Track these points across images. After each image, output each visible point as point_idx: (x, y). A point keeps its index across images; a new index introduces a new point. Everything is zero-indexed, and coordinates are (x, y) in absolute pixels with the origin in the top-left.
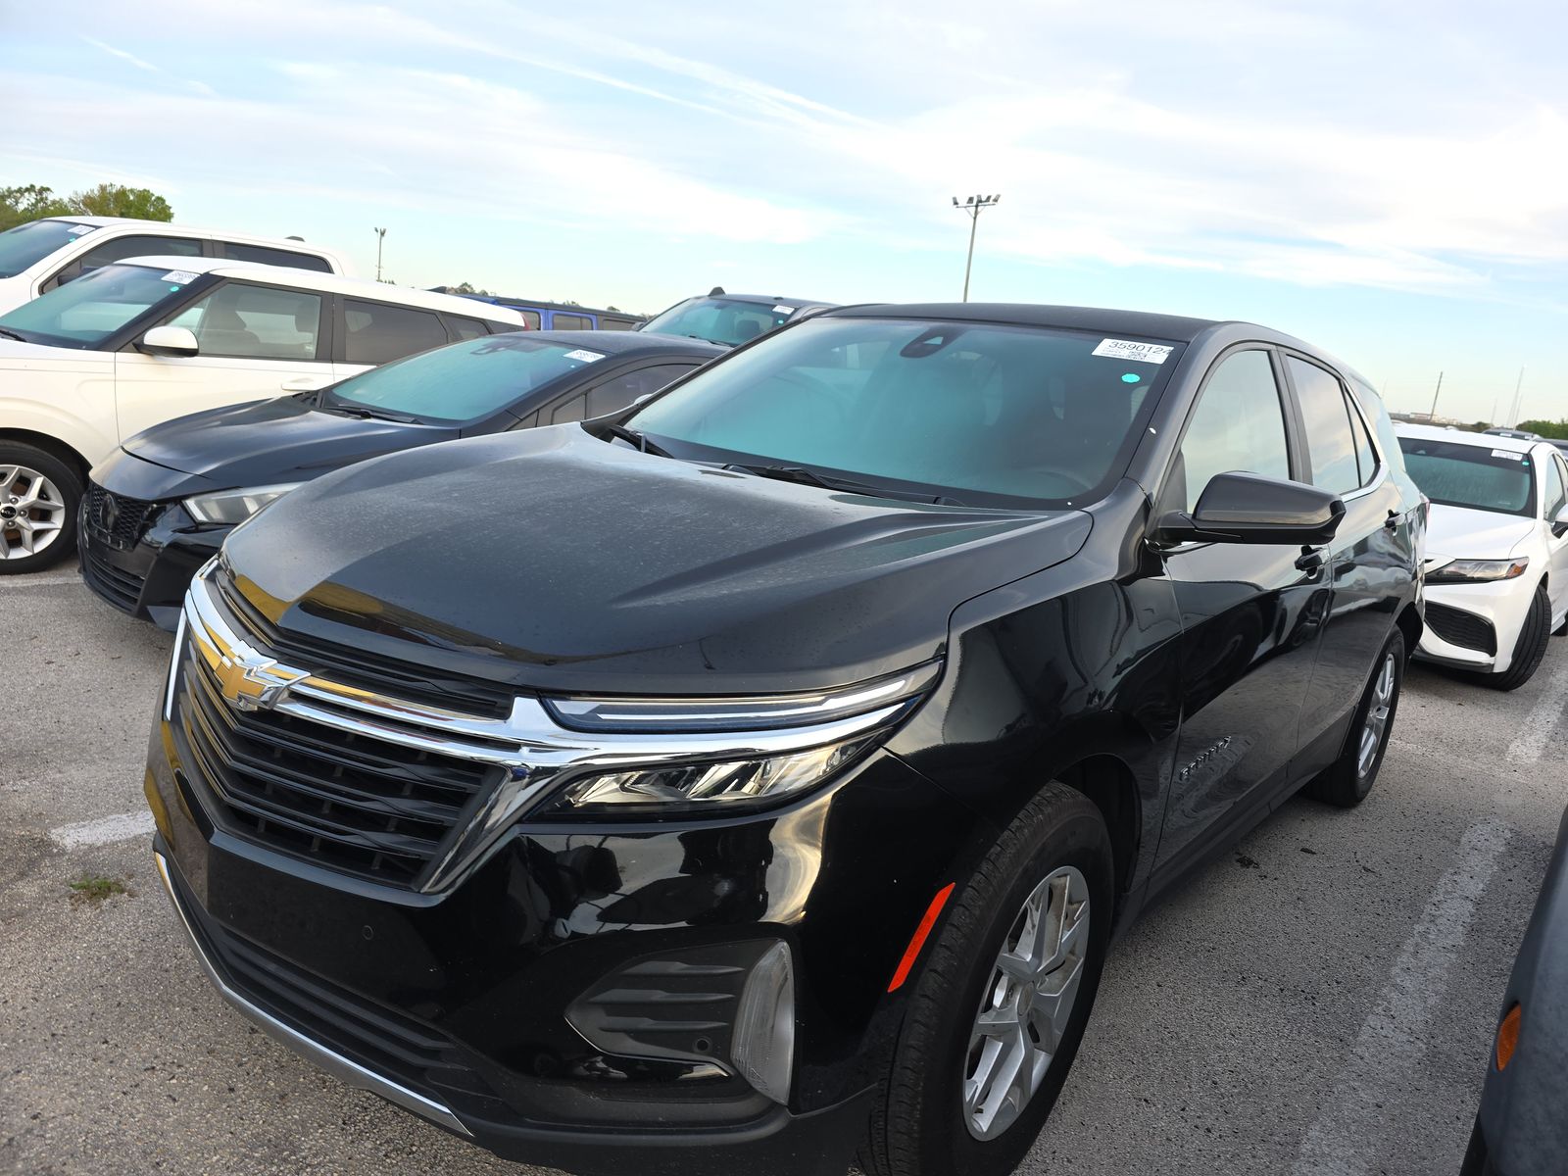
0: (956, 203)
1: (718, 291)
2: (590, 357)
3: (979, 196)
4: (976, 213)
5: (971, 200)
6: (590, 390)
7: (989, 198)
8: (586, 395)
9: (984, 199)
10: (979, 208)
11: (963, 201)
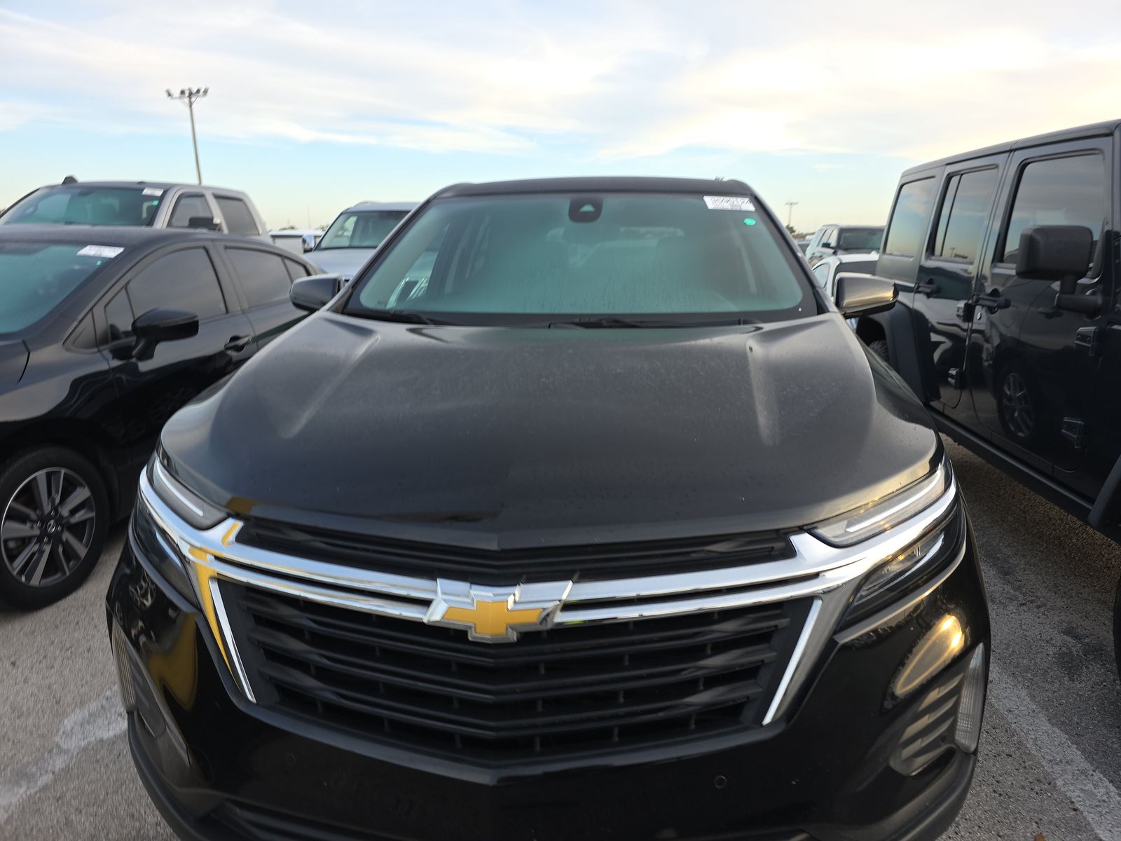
0: (170, 95)
1: (69, 180)
2: (111, 252)
3: (190, 90)
4: (191, 104)
5: (183, 92)
6: (129, 282)
7: (198, 91)
8: (126, 289)
9: (194, 90)
10: (193, 99)
11: (176, 93)
